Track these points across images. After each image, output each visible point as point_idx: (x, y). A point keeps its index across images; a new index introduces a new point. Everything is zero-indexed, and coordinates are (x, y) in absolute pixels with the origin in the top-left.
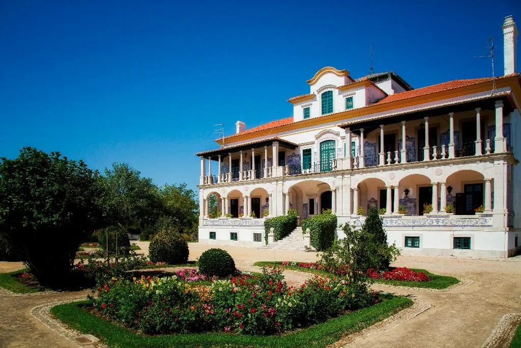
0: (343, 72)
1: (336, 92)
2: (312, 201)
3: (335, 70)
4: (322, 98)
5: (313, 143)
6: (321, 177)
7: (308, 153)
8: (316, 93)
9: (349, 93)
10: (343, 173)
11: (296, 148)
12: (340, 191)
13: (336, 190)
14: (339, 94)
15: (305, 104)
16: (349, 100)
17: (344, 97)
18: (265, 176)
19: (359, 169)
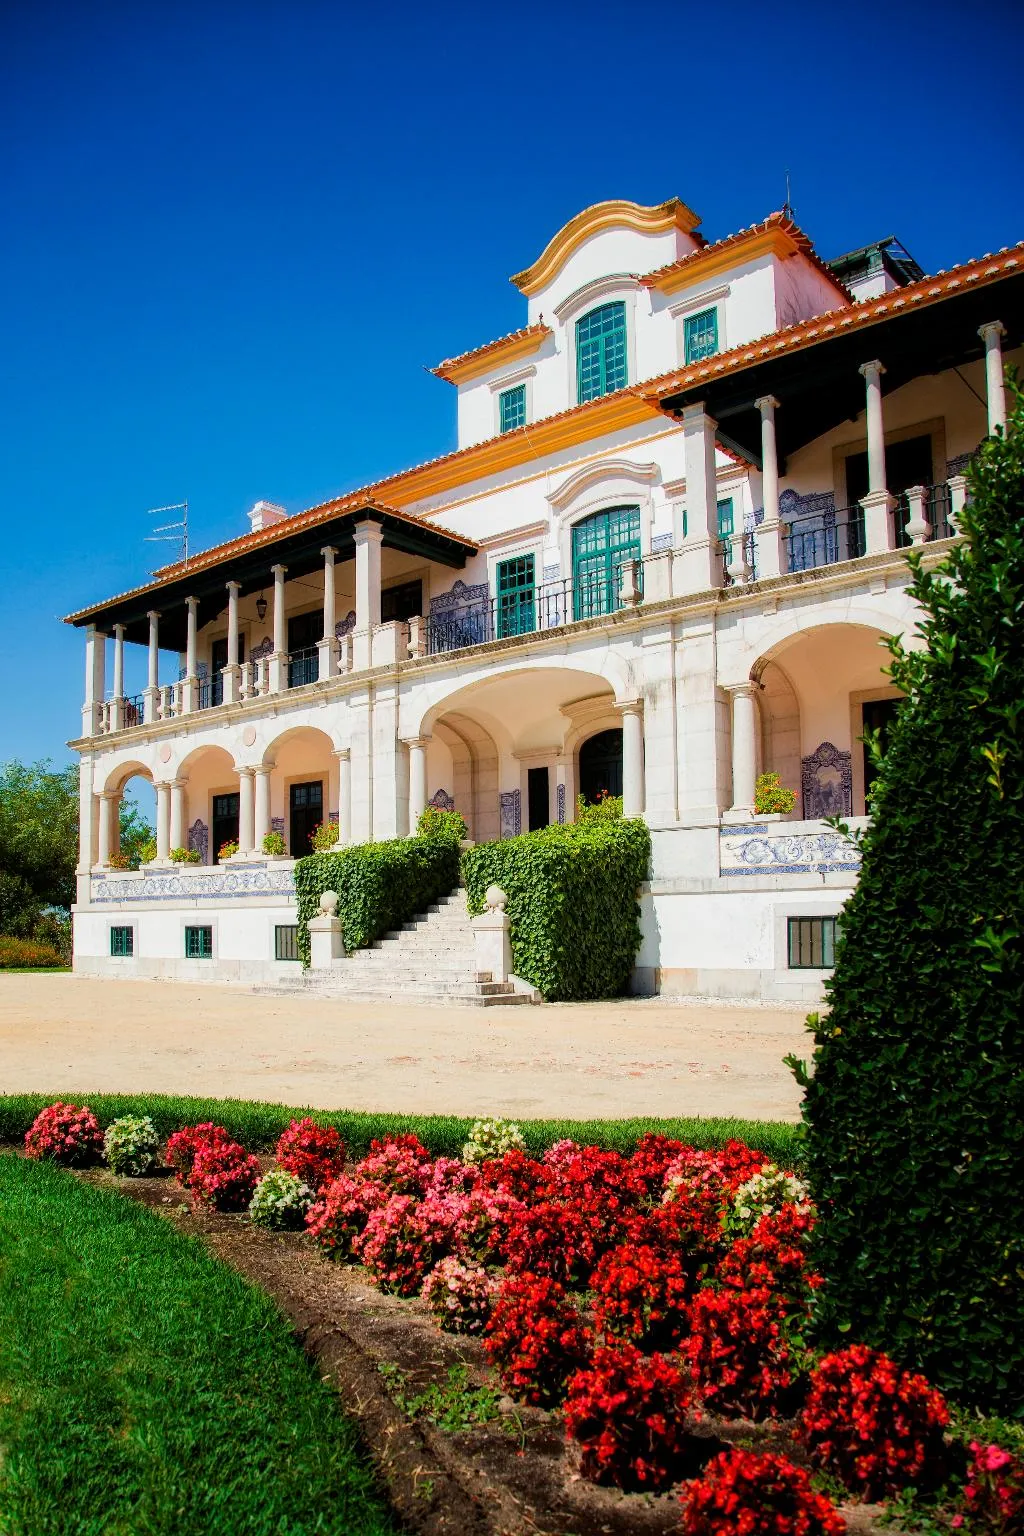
0: (671, 210)
1: (639, 303)
2: (538, 780)
3: (632, 212)
4: (581, 337)
5: (540, 529)
6: (567, 650)
7: (518, 573)
8: (551, 321)
9: (694, 296)
10: (674, 617)
11: (470, 561)
12: (665, 703)
13: (641, 701)
14: (657, 308)
15: (506, 374)
16: (702, 323)
17: (675, 314)
18: (324, 673)
19: (758, 588)
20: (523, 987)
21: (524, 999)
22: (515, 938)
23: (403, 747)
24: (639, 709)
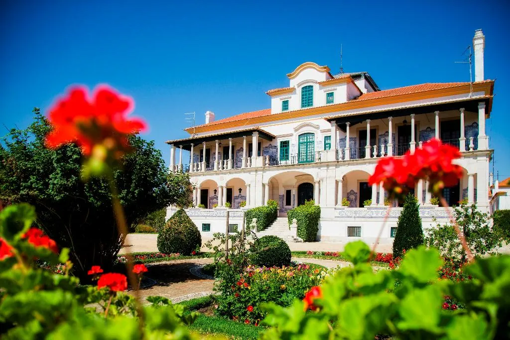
0: (325, 68)
1: (316, 87)
2: (289, 193)
3: (316, 65)
4: (303, 92)
5: (291, 135)
6: (304, 168)
7: (285, 144)
8: (296, 87)
9: (329, 89)
10: (328, 165)
11: (273, 140)
12: (325, 182)
13: (320, 181)
14: (320, 89)
15: (285, 97)
16: (330, 95)
17: (325, 92)
18: (243, 166)
19: (345, 161)
20: (300, 239)
21: (301, 242)
22: (298, 229)
23: (264, 185)
24: (319, 182)
